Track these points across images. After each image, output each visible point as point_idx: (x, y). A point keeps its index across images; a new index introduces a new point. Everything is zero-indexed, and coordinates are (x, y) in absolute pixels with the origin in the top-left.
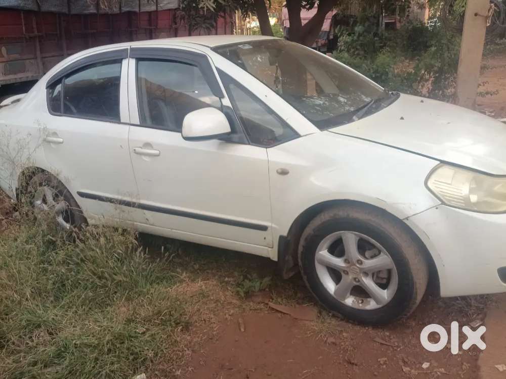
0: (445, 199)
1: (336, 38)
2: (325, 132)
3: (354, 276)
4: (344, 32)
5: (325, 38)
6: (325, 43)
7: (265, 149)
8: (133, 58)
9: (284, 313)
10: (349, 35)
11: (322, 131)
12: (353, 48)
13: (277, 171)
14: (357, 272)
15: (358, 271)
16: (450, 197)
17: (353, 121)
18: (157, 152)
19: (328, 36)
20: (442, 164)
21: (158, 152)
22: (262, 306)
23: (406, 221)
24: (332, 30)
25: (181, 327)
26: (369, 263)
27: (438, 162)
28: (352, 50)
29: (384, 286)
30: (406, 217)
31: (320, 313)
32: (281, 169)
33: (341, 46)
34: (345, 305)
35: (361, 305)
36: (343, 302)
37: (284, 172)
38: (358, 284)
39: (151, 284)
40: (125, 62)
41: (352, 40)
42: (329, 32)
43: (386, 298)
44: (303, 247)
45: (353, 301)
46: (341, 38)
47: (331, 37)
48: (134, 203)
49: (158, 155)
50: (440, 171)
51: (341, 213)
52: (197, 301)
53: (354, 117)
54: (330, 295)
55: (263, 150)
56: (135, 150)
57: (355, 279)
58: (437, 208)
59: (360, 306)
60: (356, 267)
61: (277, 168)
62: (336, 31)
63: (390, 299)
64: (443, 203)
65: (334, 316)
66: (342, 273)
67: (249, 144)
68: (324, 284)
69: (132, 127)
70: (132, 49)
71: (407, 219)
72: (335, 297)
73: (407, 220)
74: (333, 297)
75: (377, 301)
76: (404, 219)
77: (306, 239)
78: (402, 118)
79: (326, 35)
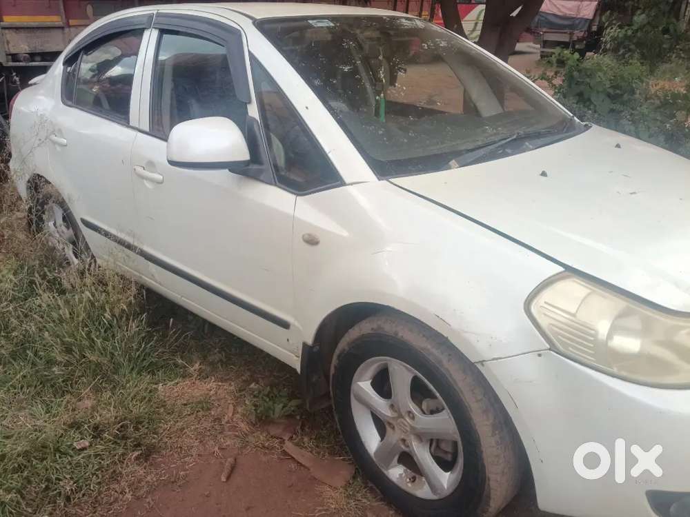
0: (559, 340)
1: (601, 29)
2: (384, 182)
3: (402, 437)
4: (614, 22)
5: (585, 28)
6: (583, 37)
7: (294, 196)
8: (156, 28)
9: (301, 465)
10: (621, 27)
11: (379, 180)
12: (624, 48)
13: (303, 236)
14: (407, 431)
15: (408, 429)
16: (569, 339)
17: (449, 168)
18: (159, 177)
19: (590, 27)
20: (567, 273)
21: (161, 177)
22: (276, 443)
23: (479, 366)
24: (597, 19)
25: (140, 452)
26: (426, 422)
27: (561, 269)
28: (622, 51)
29: (446, 465)
30: (481, 360)
31: (354, 478)
32: (309, 235)
33: (606, 42)
34: (387, 477)
35: (410, 485)
36: (385, 472)
37: (312, 241)
38: (407, 449)
39: (139, 373)
40: (146, 34)
41: (625, 35)
42: (592, 21)
43: (446, 486)
44: (335, 367)
45: (401, 475)
46: (608, 31)
47: (594, 28)
48: (136, 247)
49: (161, 183)
50: (561, 286)
51: (389, 328)
52: (189, 413)
53: (453, 163)
54: (368, 454)
55: (291, 197)
56: (135, 169)
57: (404, 441)
58: (540, 355)
59: (408, 487)
60: (405, 422)
61: (303, 233)
62: (603, 19)
63: (451, 491)
64: (553, 348)
65: (371, 490)
66: (387, 426)
67: (276, 185)
68: (361, 434)
69: (140, 134)
70: (159, 15)
71: (482, 362)
72: (375, 459)
73: (483, 365)
74: (372, 460)
75: (433, 488)
76: (477, 363)
77: (339, 356)
78: (544, 174)
79: (587, 25)
